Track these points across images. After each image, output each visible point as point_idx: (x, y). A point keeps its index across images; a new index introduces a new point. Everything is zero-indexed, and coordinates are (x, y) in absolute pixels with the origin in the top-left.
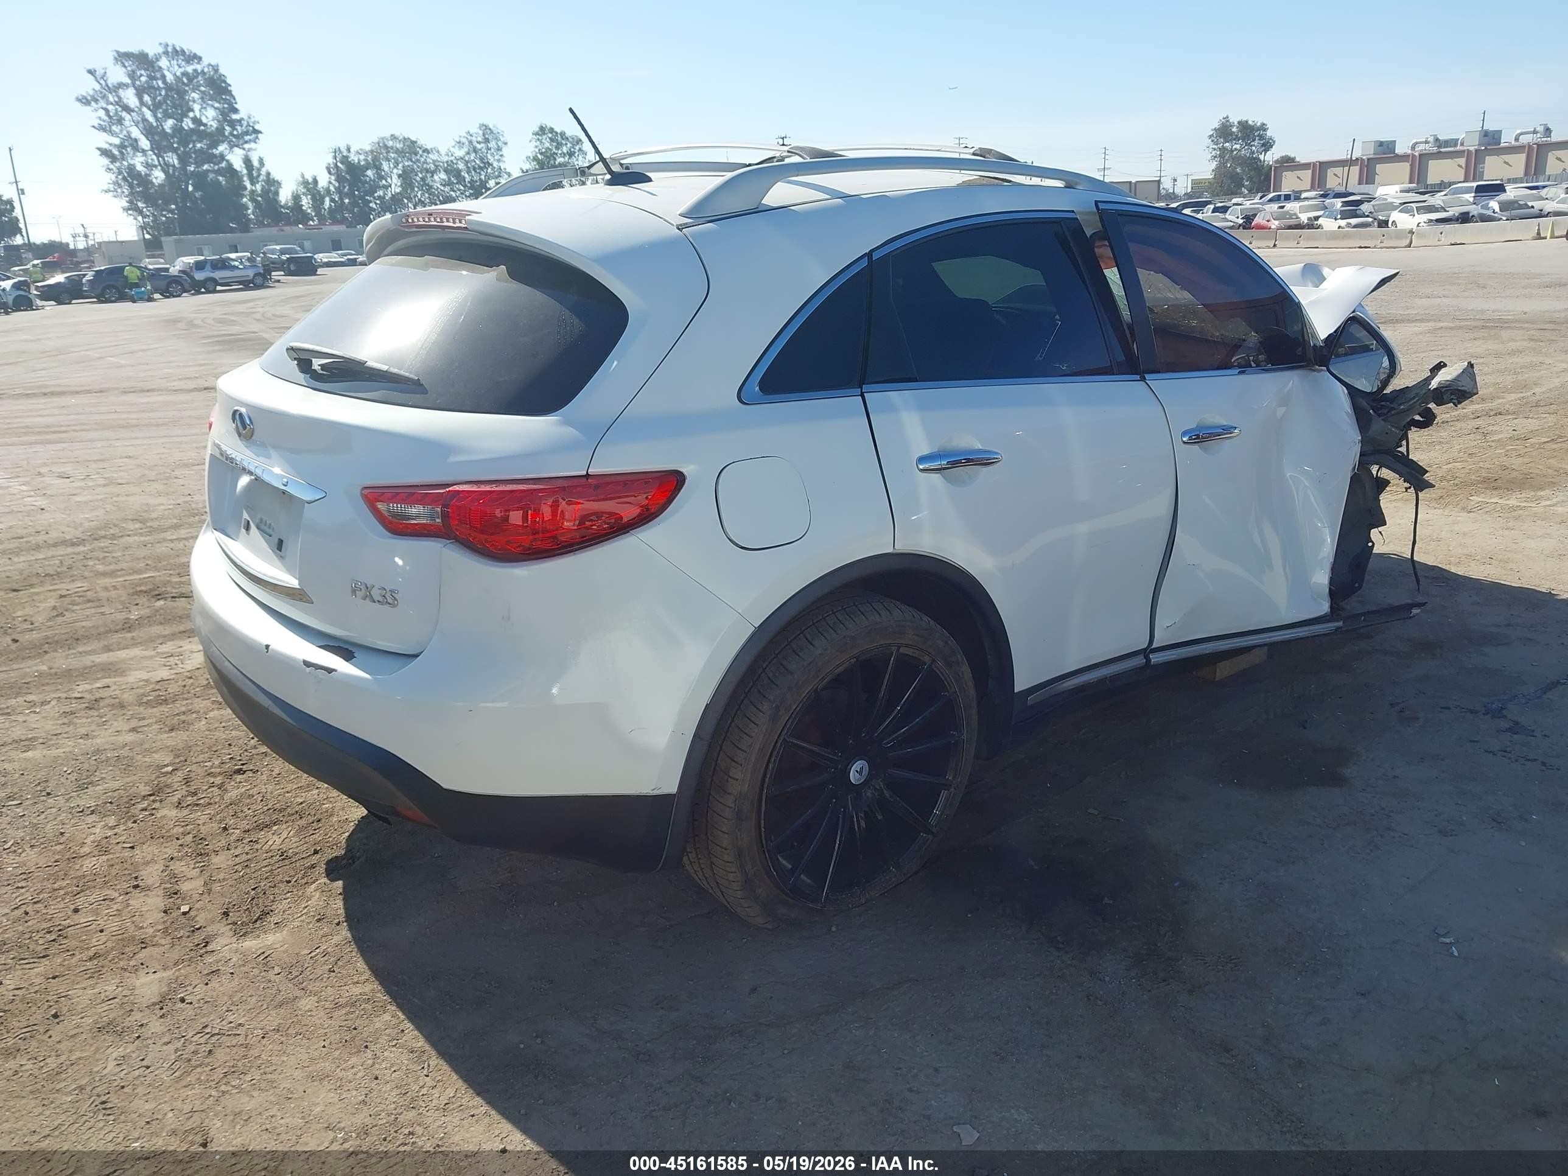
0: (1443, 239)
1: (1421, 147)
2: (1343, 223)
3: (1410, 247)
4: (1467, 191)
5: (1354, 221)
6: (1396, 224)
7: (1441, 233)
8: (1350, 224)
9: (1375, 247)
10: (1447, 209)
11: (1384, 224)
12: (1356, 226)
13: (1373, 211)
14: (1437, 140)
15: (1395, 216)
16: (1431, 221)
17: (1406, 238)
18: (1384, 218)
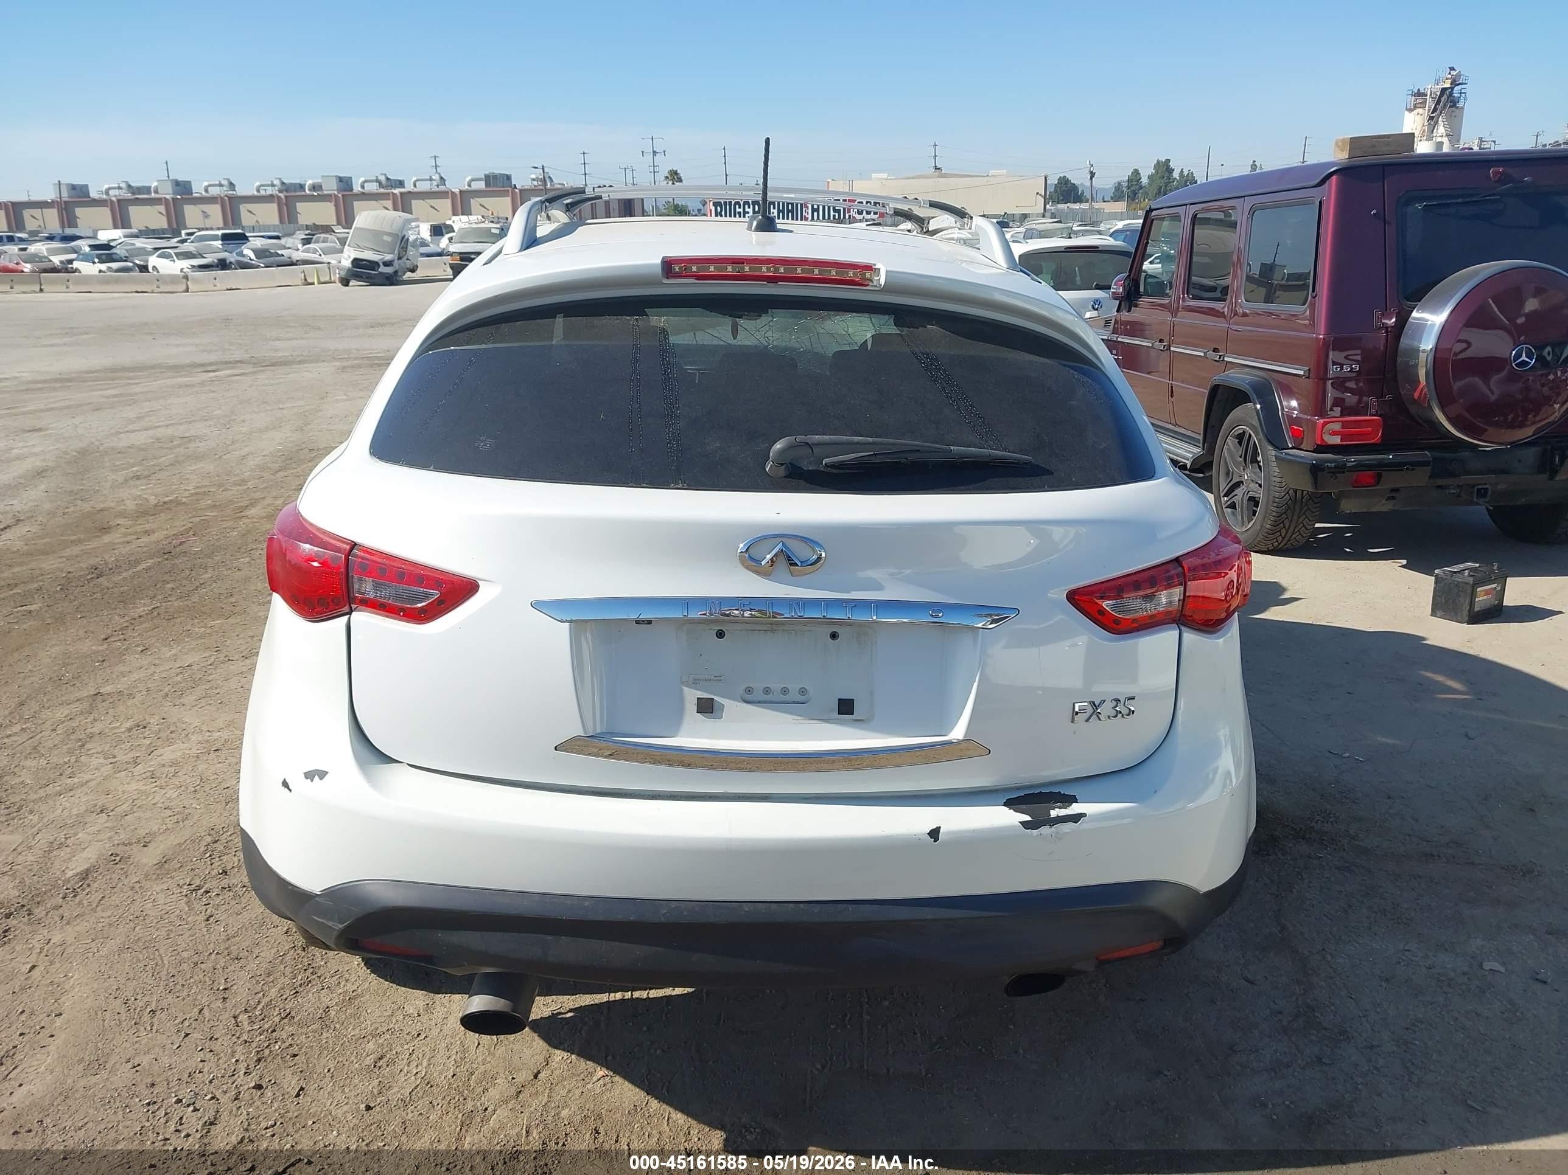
0: (218, 285)
1: (116, 192)
2: (103, 267)
3: (188, 292)
4: (214, 238)
5: (115, 265)
6: (157, 269)
7: (215, 279)
8: (111, 268)
9: (152, 292)
10: (204, 255)
11: (144, 269)
12: (118, 270)
13: (127, 255)
14: (129, 186)
15: (153, 261)
16: (193, 267)
17: (182, 283)
18: (142, 263)
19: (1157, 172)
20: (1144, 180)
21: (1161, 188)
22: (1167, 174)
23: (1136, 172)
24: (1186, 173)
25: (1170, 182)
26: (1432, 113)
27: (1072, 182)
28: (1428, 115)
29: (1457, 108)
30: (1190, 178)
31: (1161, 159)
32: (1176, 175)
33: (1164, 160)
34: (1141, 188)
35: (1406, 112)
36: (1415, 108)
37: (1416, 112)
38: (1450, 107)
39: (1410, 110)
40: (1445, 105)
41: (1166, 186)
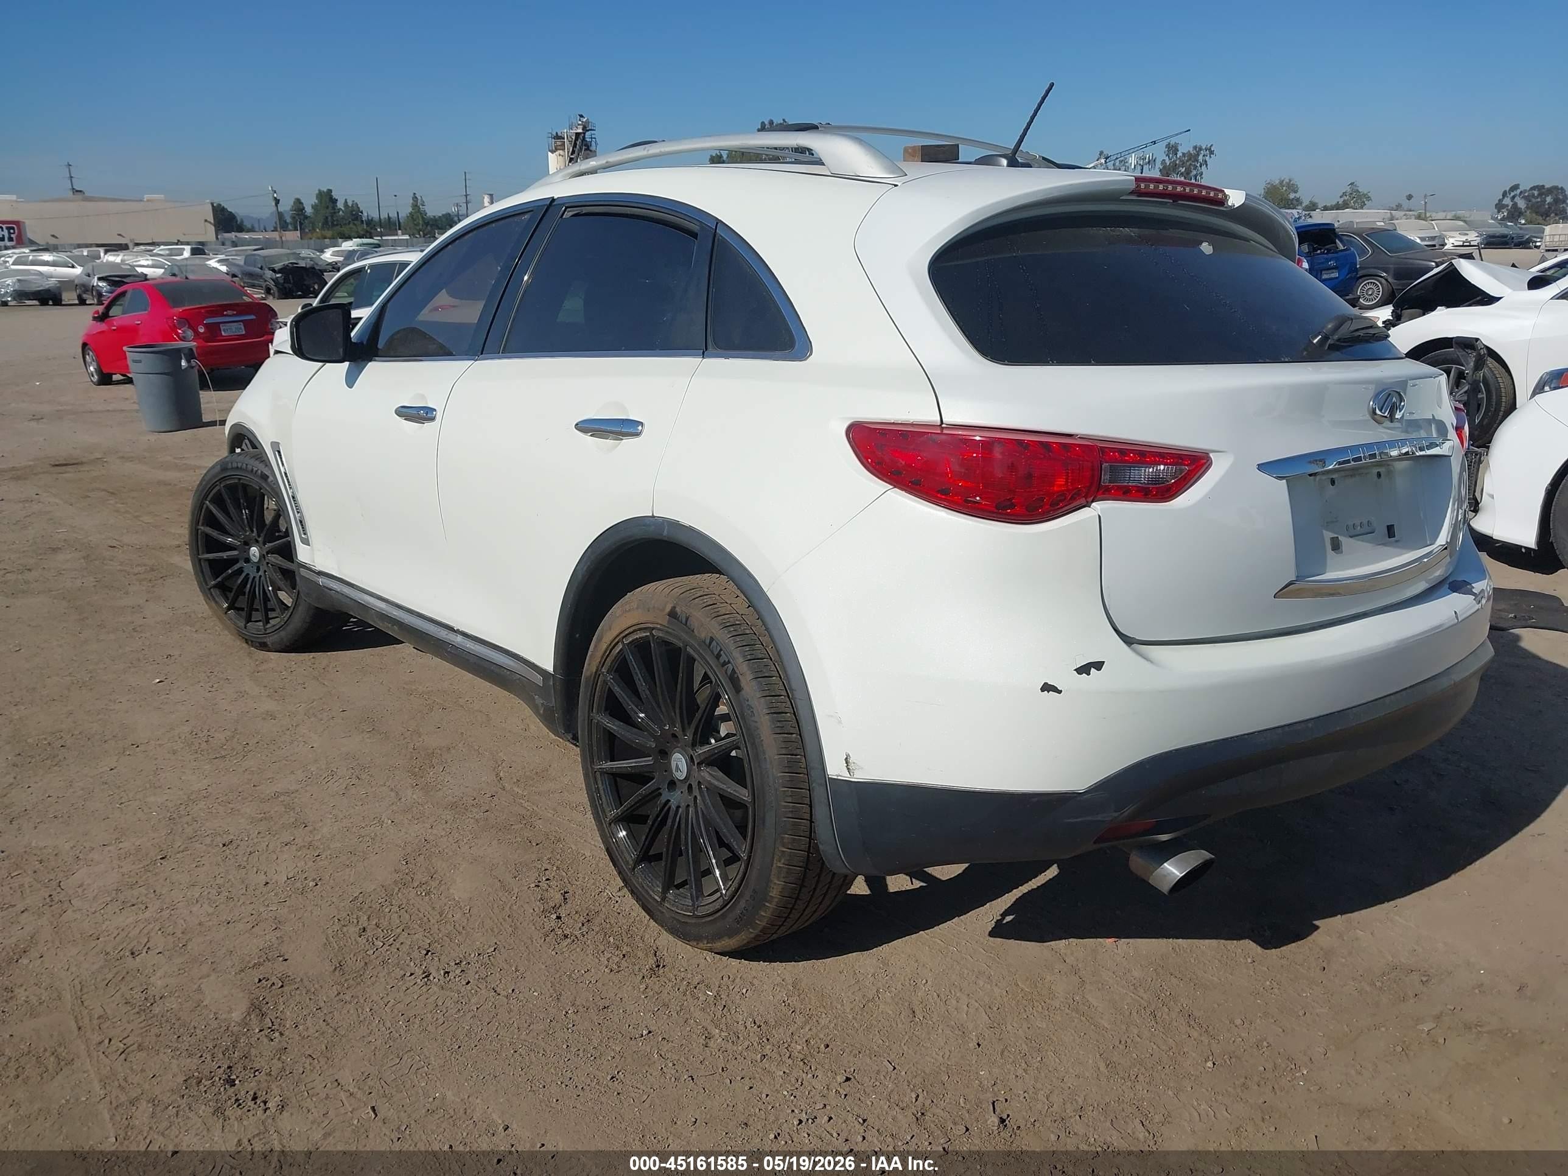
19: (320, 201)
20: (309, 210)
21: (327, 218)
22: (331, 205)
23: (298, 201)
24: (350, 204)
25: (335, 213)
26: (572, 154)
27: (229, 210)
28: (568, 156)
29: (591, 151)
30: (355, 208)
31: (322, 189)
32: (340, 205)
33: (325, 190)
34: (306, 217)
35: (550, 153)
36: (556, 149)
37: (557, 153)
38: (585, 149)
39: (552, 152)
40: (581, 149)
41: (332, 217)
